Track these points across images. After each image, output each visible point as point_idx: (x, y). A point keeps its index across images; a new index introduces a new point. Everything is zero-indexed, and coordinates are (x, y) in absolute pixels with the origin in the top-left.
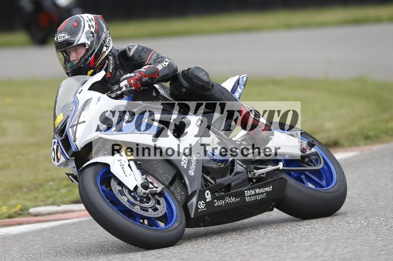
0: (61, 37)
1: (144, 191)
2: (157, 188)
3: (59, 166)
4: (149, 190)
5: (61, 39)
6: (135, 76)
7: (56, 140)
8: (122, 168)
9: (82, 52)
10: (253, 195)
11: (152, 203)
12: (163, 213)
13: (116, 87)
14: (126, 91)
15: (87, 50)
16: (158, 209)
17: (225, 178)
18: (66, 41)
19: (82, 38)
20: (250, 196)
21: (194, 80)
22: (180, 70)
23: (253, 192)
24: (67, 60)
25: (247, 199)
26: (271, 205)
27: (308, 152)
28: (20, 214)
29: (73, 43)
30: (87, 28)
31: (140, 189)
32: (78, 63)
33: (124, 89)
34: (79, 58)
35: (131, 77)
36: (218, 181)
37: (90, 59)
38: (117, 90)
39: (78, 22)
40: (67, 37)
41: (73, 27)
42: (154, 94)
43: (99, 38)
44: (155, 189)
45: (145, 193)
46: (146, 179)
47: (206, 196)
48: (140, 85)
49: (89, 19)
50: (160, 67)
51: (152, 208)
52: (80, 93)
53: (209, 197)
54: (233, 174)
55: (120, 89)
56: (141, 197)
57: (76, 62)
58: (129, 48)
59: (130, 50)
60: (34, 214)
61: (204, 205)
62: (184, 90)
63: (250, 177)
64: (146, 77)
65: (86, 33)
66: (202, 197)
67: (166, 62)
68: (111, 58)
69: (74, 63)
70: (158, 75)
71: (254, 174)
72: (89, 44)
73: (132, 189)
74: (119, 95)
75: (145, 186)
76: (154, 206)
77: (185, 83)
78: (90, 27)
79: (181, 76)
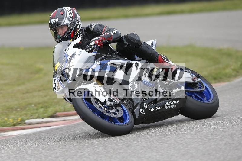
0: (54, 20)
1: (110, 103)
2: (116, 101)
4: (113, 102)
5: (53, 22)
6: (99, 39)
10: (169, 105)
11: (114, 110)
12: (120, 116)
14: (94, 48)
15: (69, 28)
16: (117, 114)
19: (66, 21)
20: (168, 106)
21: (132, 41)
22: (123, 35)
23: (169, 104)
25: (166, 108)
26: (179, 111)
27: (197, 81)
28: (20, 124)
29: (60, 24)
30: (68, 15)
31: (108, 102)
32: (64, 35)
33: (93, 47)
34: (64, 32)
35: (97, 40)
37: (71, 33)
38: (89, 47)
39: (63, 12)
40: (57, 20)
42: (109, 50)
45: (111, 104)
47: (144, 106)
48: (102, 44)
49: (69, 10)
50: (112, 34)
52: (68, 50)
53: (146, 107)
55: (91, 47)
56: (108, 106)
57: (62, 35)
60: (28, 123)
61: (143, 111)
62: (126, 47)
64: (105, 39)
65: (68, 18)
66: (142, 107)
67: (115, 31)
68: (81, 32)
72: (70, 24)
73: (103, 102)
74: (91, 50)
75: (111, 100)
76: (115, 112)
77: (126, 43)
78: (70, 14)
79: (124, 39)
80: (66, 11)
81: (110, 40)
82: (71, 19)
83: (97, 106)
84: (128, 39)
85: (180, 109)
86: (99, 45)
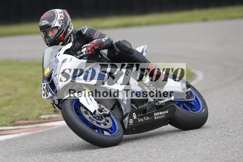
0: (44, 22)
1: (99, 113)
2: (106, 111)
3: (47, 99)
4: (103, 112)
5: (44, 24)
6: (91, 45)
7: (46, 84)
8: (86, 100)
9: (56, 31)
10: (159, 116)
11: (103, 121)
12: (110, 127)
13: (79, 52)
14: (86, 55)
15: (59, 31)
16: (107, 125)
17: (143, 106)
18: (47, 25)
19: (56, 24)
20: (157, 116)
21: (123, 48)
22: (114, 42)
23: (158, 114)
24: (46, 37)
25: (156, 118)
26: (168, 122)
27: (187, 91)
29: (51, 27)
30: (59, 17)
31: (98, 112)
32: (54, 38)
33: (84, 53)
34: (54, 35)
35: (88, 46)
36: (139, 107)
37: (61, 36)
38: (80, 54)
40: (47, 23)
41: (51, 17)
43: (66, 23)
44: (105, 112)
45: (100, 115)
46: (100, 106)
48: (93, 51)
49: (60, 12)
51: (104, 124)
52: (58, 56)
53: (135, 117)
54: (148, 103)
55: (82, 53)
56: (98, 117)
58: (83, 29)
59: (83, 30)
61: (132, 121)
62: (117, 54)
63: (157, 105)
64: (96, 46)
65: (59, 20)
66: (131, 117)
67: (106, 37)
68: (72, 35)
69: (51, 38)
70: (103, 45)
71: (159, 103)
72: (60, 27)
73: (93, 112)
74: (82, 57)
75: (100, 110)
76: (104, 123)
77: (118, 50)
78: (61, 17)
79: (115, 45)
80: (57, 13)
81: (101, 46)
82: (62, 22)
83: (87, 117)
84: (120, 46)
85: (169, 119)
86: (90, 52)
